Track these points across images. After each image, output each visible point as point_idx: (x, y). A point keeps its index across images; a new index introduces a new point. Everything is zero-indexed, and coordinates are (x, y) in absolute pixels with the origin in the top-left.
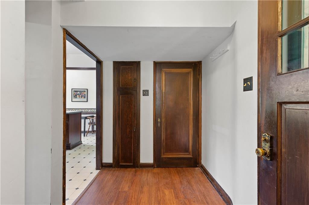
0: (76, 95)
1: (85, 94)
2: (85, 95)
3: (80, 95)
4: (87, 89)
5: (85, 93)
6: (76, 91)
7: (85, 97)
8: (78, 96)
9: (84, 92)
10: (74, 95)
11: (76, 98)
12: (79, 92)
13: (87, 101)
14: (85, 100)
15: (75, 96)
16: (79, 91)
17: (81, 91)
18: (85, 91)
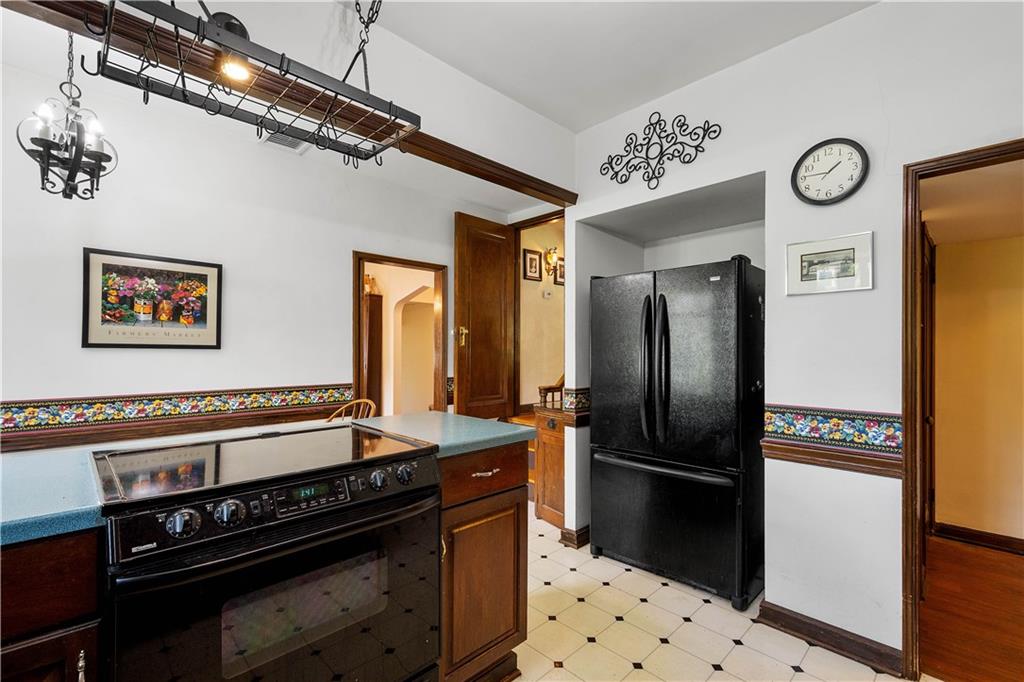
0: (127, 301)
1: (203, 299)
2: (204, 307)
3: (165, 305)
4: (219, 267)
5: (201, 291)
6: (125, 272)
7: (200, 318)
8: (142, 308)
9: (194, 284)
10: (112, 299)
11: (132, 319)
12: (152, 281)
13: (218, 346)
14: (207, 334)
15: (120, 309)
16: (153, 274)
17: (174, 273)
18: (203, 279)
